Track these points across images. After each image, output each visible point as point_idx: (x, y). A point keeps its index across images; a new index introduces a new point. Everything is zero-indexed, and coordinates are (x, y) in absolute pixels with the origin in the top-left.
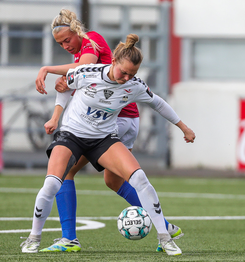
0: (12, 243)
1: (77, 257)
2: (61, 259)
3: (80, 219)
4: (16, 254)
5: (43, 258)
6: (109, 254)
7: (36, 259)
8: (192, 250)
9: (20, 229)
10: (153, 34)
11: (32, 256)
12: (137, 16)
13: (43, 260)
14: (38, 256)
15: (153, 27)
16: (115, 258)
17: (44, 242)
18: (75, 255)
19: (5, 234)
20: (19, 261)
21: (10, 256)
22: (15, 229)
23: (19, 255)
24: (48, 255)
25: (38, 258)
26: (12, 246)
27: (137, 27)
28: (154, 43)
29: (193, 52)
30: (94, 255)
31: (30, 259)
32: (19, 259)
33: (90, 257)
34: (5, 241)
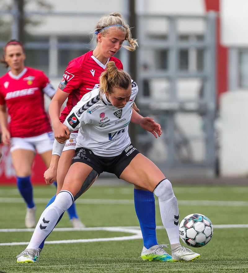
0: (63, 253)
1: (128, 266)
2: (112, 268)
3: (130, 228)
4: (68, 264)
5: (94, 267)
6: (160, 263)
7: (87, 269)
8: (242, 258)
9: (71, 239)
10: (199, 44)
11: (83, 266)
12: (184, 27)
13: (94, 270)
14: (89, 266)
15: (200, 37)
16: (166, 266)
17: (95, 252)
18: (125, 264)
19: (56, 244)
20: (71, 271)
21: (61, 266)
22: (66, 239)
23: (70, 265)
24: (99, 265)
25: (89, 267)
26: (64, 257)
27: (184, 37)
28: (201, 53)
29: (240, 61)
30: (145, 265)
31: (81, 269)
32: (71, 269)
33: (140, 266)
34: (56, 251)
